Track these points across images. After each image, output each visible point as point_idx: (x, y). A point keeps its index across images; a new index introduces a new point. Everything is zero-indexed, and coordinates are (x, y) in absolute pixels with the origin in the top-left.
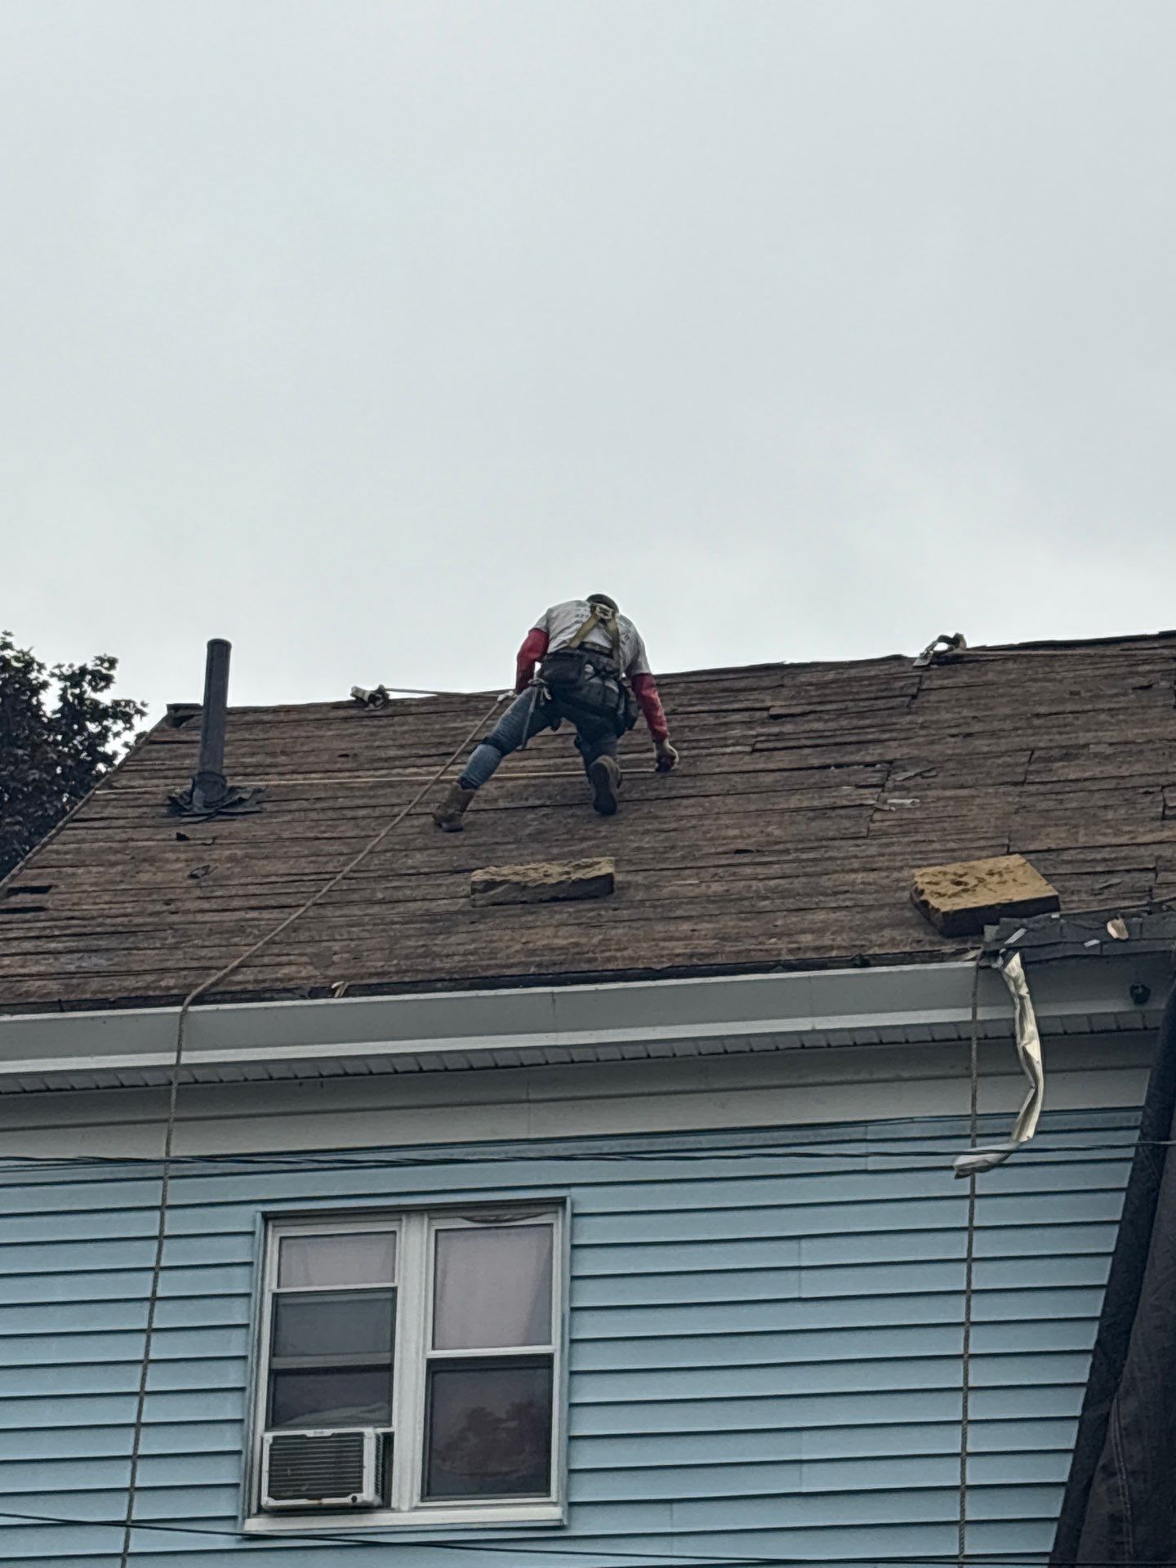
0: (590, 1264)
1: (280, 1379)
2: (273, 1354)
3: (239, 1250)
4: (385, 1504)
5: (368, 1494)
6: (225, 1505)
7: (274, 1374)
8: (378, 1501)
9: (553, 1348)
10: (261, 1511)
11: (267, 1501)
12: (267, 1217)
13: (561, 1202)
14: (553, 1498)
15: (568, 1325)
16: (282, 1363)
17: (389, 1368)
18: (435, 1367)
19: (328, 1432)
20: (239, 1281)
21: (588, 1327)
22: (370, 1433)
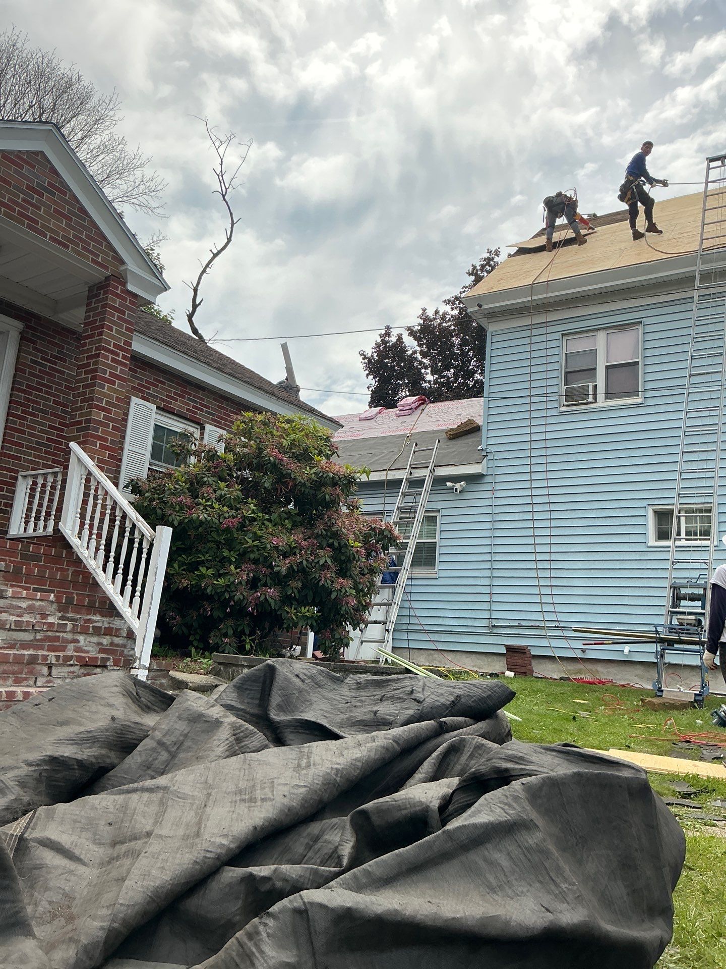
0: (649, 337)
1: (569, 375)
2: (566, 367)
3: (556, 343)
4: (596, 401)
5: (591, 399)
6: (555, 405)
7: (566, 373)
8: (594, 401)
9: (639, 359)
10: (564, 405)
11: (565, 403)
12: (563, 335)
13: (641, 322)
14: (640, 397)
15: (643, 353)
16: (568, 370)
17: (595, 369)
18: (607, 367)
19: (580, 385)
20: (556, 351)
21: (649, 353)
22: (591, 385)
